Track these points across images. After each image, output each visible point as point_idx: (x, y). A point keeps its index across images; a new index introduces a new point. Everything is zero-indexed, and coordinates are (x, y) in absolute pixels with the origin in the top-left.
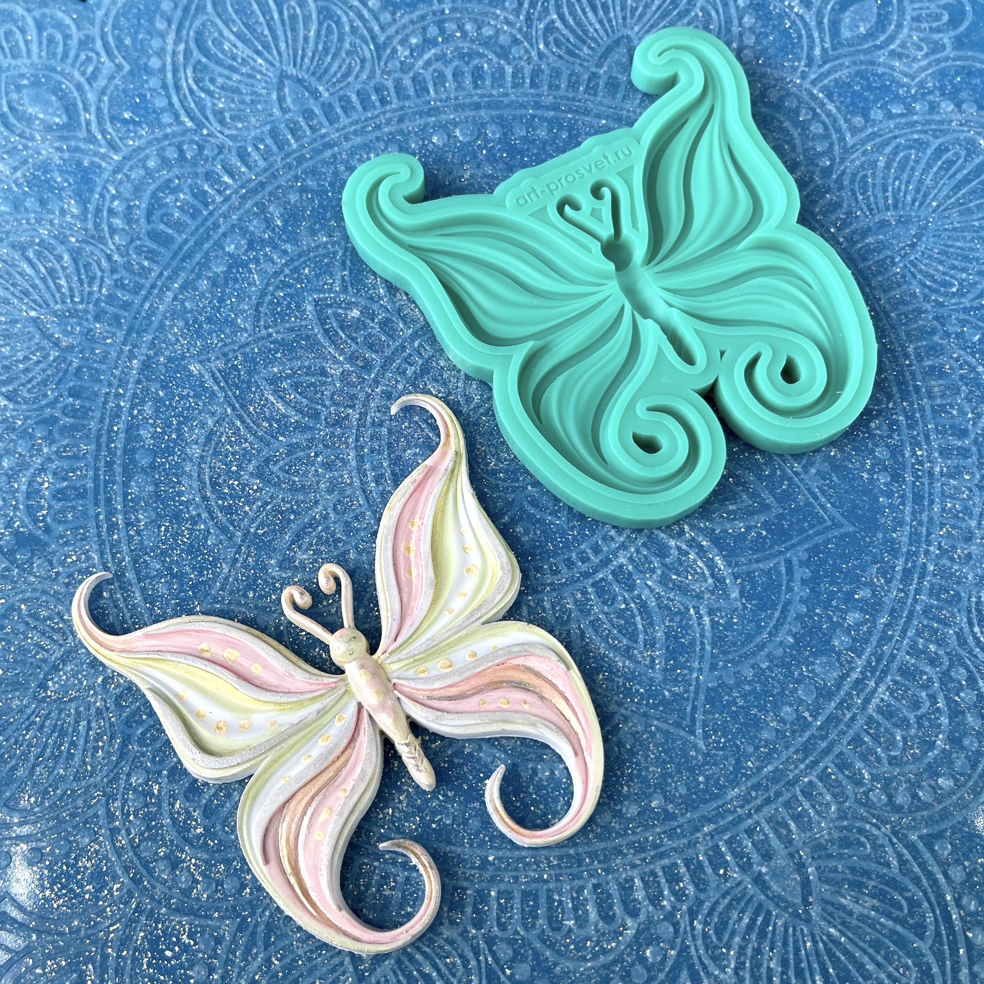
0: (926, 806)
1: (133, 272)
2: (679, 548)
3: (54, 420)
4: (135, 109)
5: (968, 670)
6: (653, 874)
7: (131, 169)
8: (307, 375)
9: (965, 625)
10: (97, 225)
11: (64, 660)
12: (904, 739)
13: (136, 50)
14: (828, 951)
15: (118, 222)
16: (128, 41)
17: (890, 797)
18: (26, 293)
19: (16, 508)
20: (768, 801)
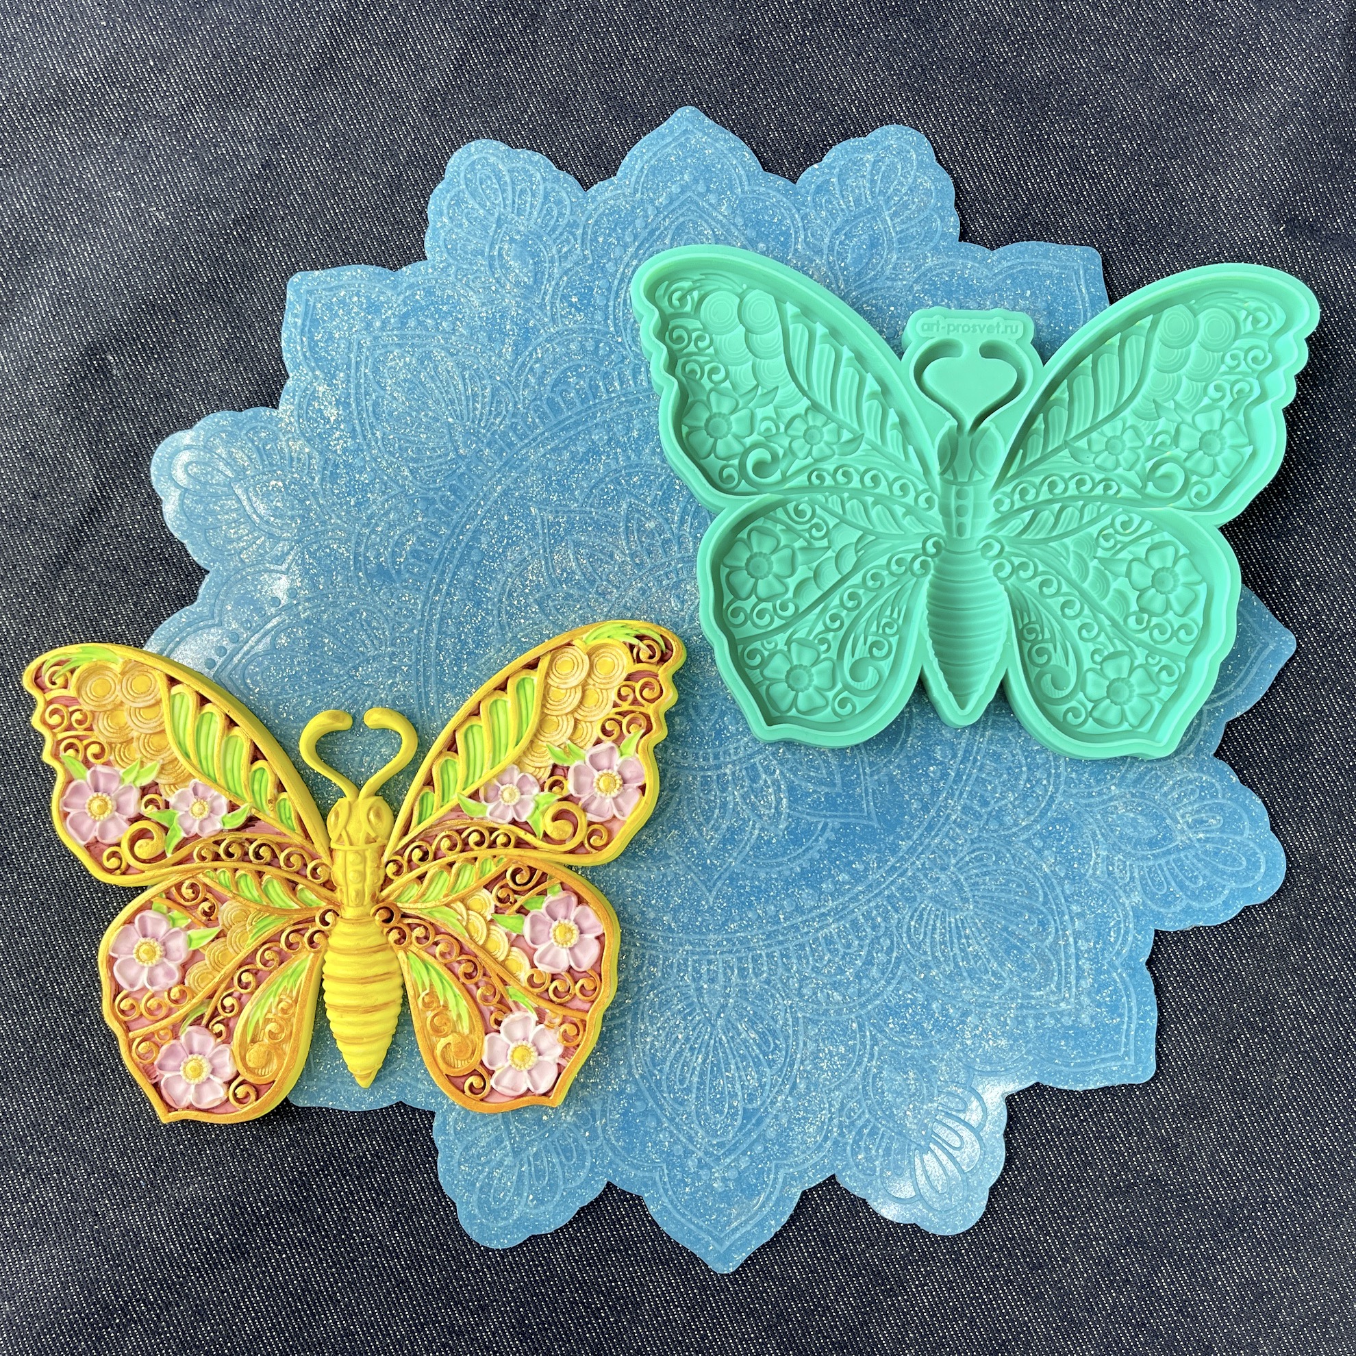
0: (819, 1003)
1: (525, 422)
2: (766, 781)
3: (433, 502)
4: (582, 296)
5: (892, 942)
6: (643, 955)
7: (558, 344)
8: (601, 552)
9: (907, 918)
10: (518, 375)
11: (374, 659)
12: (829, 961)
13: (603, 249)
14: (715, 1048)
15: (532, 380)
16: (601, 240)
17: (801, 987)
18: (452, 402)
19: (386, 548)
20: (730, 952)
